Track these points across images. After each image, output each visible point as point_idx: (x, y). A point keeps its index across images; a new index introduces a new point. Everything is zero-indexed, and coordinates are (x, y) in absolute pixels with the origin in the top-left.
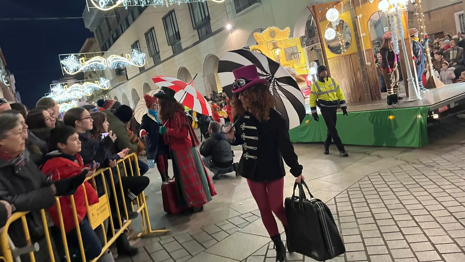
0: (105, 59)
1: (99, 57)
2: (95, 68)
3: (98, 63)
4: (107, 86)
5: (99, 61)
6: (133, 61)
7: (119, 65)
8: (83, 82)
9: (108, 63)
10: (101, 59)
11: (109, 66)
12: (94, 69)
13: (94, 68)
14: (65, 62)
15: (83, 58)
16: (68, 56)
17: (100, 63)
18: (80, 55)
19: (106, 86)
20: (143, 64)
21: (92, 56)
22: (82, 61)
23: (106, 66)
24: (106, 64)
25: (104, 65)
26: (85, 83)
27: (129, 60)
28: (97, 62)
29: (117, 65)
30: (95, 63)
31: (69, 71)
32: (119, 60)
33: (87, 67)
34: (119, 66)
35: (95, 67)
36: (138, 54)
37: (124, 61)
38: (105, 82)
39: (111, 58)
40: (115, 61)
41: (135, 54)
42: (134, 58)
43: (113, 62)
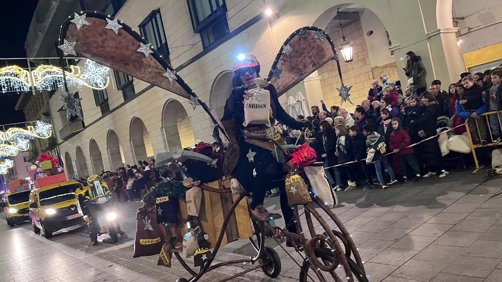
0: (27, 72)
1: (15, 67)
2: (6, 88)
3: (12, 78)
4: (48, 133)
5: (16, 75)
6: (85, 78)
8: (7, 128)
9: (34, 80)
10: (20, 70)
11: (35, 85)
12: (3, 89)
13: (4, 87)
17: (17, 78)
19: (45, 134)
20: (105, 84)
23: (30, 85)
24: (29, 80)
25: (25, 82)
26: (10, 129)
27: (78, 77)
28: (10, 77)
29: (52, 83)
30: (6, 77)
32: (57, 76)
34: (57, 85)
35: (6, 85)
36: (96, 67)
38: (44, 127)
39: (41, 70)
40: (48, 76)
41: (89, 67)
42: (87, 73)
43: (44, 78)
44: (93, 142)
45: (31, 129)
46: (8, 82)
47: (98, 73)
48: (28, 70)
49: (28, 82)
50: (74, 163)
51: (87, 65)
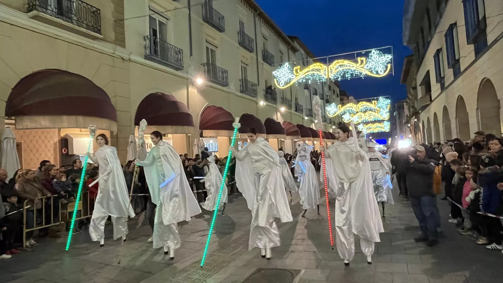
0: (326, 67)
1: (318, 64)
2: (311, 80)
3: (316, 73)
6: (368, 68)
7: (346, 74)
8: (358, 102)
10: (321, 66)
11: (330, 77)
12: (309, 81)
14: (278, 73)
15: (298, 67)
16: (281, 65)
17: (318, 73)
20: (385, 71)
21: (310, 63)
22: (296, 70)
24: (327, 73)
25: (323, 75)
26: (361, 103)
27: (363, 67)
28: (314, 72)
29: (342, 74)
30: (312, 72)
31: (279, 84)
32: (347, 68)
33: (301, 78)
34: (345, 76)
35: (311, 78)
36: (379, 57)
37: (353, 69)
38: (384, 102)
39: (336, 64)
40: (340, 69)
41: (373, 57)
42: (371, 63)
43: (337, 71)
45: (375, 103)
46: (313, 75)
47: (380, 62)
48: (326, 65)
49: (325, 75)
50: (425, 130)
51: (371, 56)
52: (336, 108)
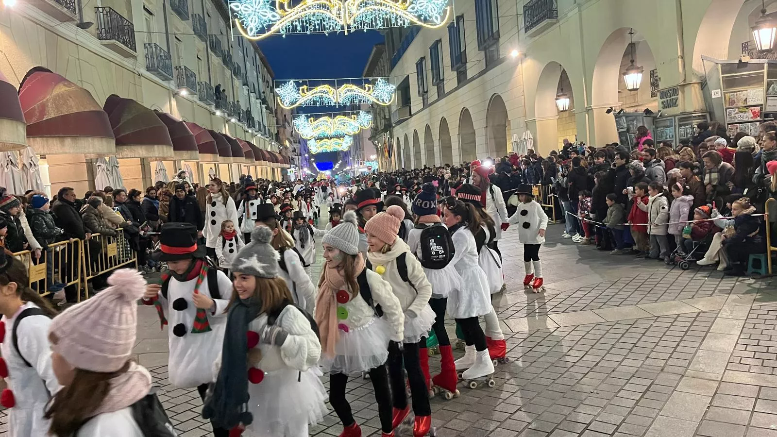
0: (334, 90)
1: (326, 86)
2: (319, 102)
3: (324, 95)
4: (368, 124)
6: (375, 95)
7: (354, 100)
9: (338, 96)
10: (329, 89)
11: (339, 101)
12: (317, 103)
14: (282, 91)
15: (305, 87)
16: (285, 82)
17: (327, 95)
18: (301, 82)
19: (366, 124)
20: (390, 101)
21: (317, 84)
22: (303, 91)
23: (334, 101)
24: (335, 97)
25: (332, 98)
26: (337, 117)
27: (370, 94)
28: (322, 94)
29: (350, 100)
30: (320, 94)
31: (283, 104)
32: (355, 93)
33: (308, 100)
35: (319, 100)
36: (384, 86)
37: (361, 95)
38: (365, 118)
39: (344, 88)
40: (349, 94)
42: (377, 91)
43: (345, 95)
44: (415, 132)
45: (354, 118)
46: (321, 97)
48: (335, 88)
50: (402, 151)
51: (378, 84)
52: (306, 122)
